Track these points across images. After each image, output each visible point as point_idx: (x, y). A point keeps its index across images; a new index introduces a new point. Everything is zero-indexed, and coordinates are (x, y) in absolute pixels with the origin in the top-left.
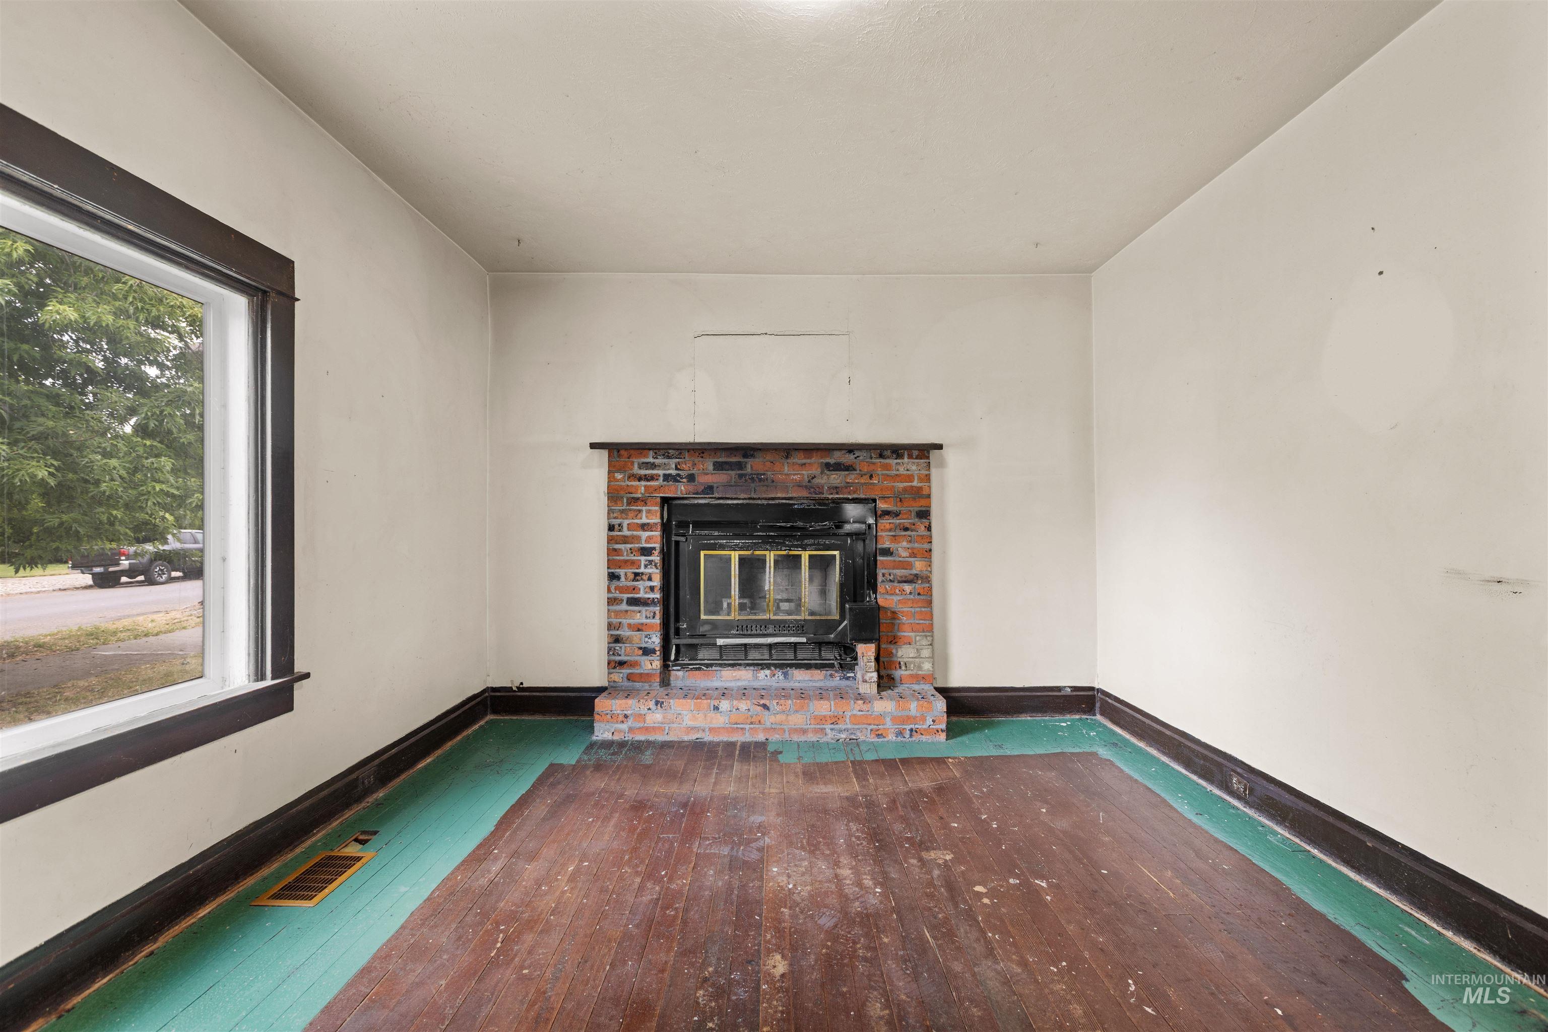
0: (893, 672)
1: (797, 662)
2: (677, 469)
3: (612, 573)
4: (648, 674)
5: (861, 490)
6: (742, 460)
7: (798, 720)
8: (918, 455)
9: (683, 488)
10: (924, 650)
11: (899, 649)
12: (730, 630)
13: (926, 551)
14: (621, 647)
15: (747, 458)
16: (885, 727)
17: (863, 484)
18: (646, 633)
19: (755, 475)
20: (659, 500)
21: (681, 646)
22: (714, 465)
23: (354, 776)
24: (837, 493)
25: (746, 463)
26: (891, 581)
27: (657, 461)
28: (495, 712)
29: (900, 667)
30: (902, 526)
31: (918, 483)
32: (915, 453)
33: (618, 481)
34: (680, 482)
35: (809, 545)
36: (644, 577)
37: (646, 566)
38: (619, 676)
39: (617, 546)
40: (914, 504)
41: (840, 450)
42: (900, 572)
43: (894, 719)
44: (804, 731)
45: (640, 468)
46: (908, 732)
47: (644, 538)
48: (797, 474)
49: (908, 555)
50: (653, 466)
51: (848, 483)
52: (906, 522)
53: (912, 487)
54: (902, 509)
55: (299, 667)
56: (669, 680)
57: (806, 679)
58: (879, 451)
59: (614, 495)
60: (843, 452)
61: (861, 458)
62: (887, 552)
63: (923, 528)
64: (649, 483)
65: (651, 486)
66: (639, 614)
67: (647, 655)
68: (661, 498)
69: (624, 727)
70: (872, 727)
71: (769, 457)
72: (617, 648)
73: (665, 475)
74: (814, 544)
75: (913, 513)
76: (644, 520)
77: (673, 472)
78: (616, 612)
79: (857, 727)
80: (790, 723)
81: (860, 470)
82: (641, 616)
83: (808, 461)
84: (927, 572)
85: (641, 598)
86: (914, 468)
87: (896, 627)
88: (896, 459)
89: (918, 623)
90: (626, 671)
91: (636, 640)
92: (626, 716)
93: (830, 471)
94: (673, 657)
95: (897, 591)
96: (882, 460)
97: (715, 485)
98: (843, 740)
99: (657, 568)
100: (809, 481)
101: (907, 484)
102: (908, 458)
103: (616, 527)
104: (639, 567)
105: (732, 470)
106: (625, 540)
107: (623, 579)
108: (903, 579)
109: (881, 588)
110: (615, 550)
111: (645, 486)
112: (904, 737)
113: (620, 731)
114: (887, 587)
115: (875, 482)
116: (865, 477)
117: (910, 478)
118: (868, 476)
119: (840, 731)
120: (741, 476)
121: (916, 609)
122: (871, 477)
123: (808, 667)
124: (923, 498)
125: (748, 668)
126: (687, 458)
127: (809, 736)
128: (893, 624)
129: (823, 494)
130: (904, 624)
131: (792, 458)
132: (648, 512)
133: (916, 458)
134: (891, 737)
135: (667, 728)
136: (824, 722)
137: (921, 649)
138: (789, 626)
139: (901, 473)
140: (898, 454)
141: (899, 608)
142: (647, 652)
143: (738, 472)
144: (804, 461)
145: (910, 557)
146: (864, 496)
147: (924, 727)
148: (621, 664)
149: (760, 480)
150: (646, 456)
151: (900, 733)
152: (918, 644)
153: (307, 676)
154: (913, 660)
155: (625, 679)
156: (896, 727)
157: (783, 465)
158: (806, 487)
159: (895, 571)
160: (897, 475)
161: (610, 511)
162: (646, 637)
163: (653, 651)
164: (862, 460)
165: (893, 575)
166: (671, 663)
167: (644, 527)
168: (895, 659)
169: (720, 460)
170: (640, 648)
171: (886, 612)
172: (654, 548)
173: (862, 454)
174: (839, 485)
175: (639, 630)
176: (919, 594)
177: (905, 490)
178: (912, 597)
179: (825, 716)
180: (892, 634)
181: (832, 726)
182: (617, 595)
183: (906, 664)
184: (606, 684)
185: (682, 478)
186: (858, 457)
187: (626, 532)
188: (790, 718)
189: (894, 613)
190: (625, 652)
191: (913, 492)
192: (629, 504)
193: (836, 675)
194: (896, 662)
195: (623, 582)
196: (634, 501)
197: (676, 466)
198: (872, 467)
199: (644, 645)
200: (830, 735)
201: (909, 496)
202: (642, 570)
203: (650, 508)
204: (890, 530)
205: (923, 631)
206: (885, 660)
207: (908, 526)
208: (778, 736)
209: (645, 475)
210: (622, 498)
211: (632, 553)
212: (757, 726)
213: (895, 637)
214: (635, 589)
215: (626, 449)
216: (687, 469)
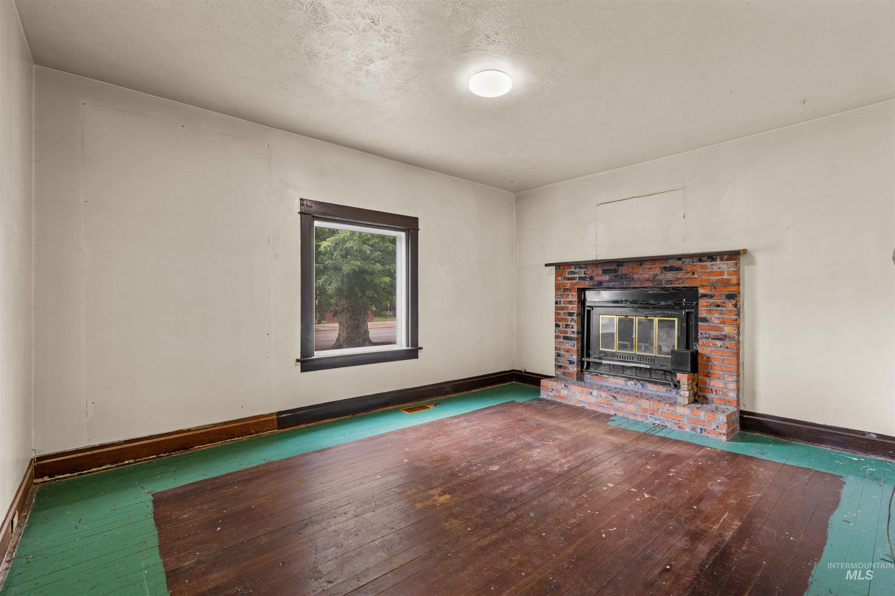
0: (707, 394)
1: (651, 379)
2: (585, 274)
3: (557, 324)
4: (571, 373)
5: (687, 282)
6: (616, 268)
7: (631, 408)
8: (727, 258)
9: (587, 283)
10: (730, 384)
11: (711, 381)
12: (614, 357)
13: (733, 320)
14: (560, 359)
15: (619, 266)
16: (684, 423)
17: (687, 279)
18: (571, 354)
19: (623, 275)
20: (576, 289)
21: (591, 362)
22: (602, 271)
23: (442, 386)
24: (671, 284)
25: (619, 269)
26: (706, 338)
27: (576, 271)
28: (516, 380)
29: (712, 392)
30: (715, 304)
31: (727, 276)
32: (726, 257)
33: (559, 280)
34: (586, 280)
35: (658, 314)
36: (570, 326)
37: (571, 321)
38: (560, 372)
39: (559, 311)
40: (724, 290)
41: (673, 259)
42: (713, 333)
43: (689, 419)
44: (635, 415)
45: (569, 274)
46: (699, 430)
47: (570, 308)
48: (647, 274)
49: (719, 322)
50: (574, 273)
51: (678, 278)
52: (719, 302)
53: (723, 279)
54: (715, 293)
55: (420, 345)
56: (584, 378)
57: (655, 390)
58: (699, 258)
59: (557, 288)
60: (675, 260)
61: (686, 263)
62: (705, 320)
63: (730, 305)
64: (572, 281)
65: (573, 283)
66: (568, 344)
67: (571, 364)
68: (578, 288)
69: (552, 394)
70: (675, 421)
71: (631, 265)
72: (559, 359)
73: (579, 277)
74: (661, 314)
75: (723, 296)
76: (570, 299)
77: (583, 275)
78: (558, 342)
79: (666, 419)
80: (628, 409)
81: (686, 270)
82: (568, 345)
83: (653, 266)
84: (733, 334)
85: (568, 337)
86: (725, 266)
87: (710, 367)
88: (711, 262)
89: (726, 366)
90: (562, 370)
91: (566, 356)
92: (553, 389)
93: (666, 271)
94: (585, 367)
95: (711, 345)
96: (701, 263)
97: (603, 281)
98: (657, 424)
99: (576, 323)
100: (654, 278)
101: (719, 277)
102: (720, 261)
103: (559, 302)
104: (568, 322)
105: (611, 273)
106: (562, 309)
107: (561, 327)
108: (715, 337)
109: (700, 342)
110: (558, 313)
111: (571, 283)
112: (696, 432)
113: (550, 396)
114: (704, 341)
115: (696, 276)
116: (689, 274)
117: (722, 273)
118: (691, 273)
119: (656, 419)
120: (616, 276)
121: (725, 357)
122: (693, 274)
123: (655, 383)
124: (732, 286)
125: (622, 378)
126: (589, 269)
127: (638, 418)
128: (708, 365)
129: (662, 285)
130: (715, 366)
131: (644, 265)
132: (572, 295)
133: (726, 260)
134: (688, 430)
135: (569, 398)
136: (646, 412)
137: (728, 383)
138: (646, 359)
139: (715, 270)
140: (712, 258)
141: (712, 355)
142: (571, 362)
143: (614, 274)
144: (651, 266)
145: (721, 323)
146: (688, 286)
147: (710, 429)
148: (560, 367)
149: (626, 278)
150: (571, 268)
151: (694, 429)
152: (725, 379)
153: (422, 348)
154: (722, 389)
155: (562, 374)
156: (691, 425)
157: (639, 269)
158: (652, 281)
159: (709, 332)
160: (711, 272)
161: (556, 295)
162: (571, 355)
163: (574, 363)
164: (687, 265)
165: (708, 334)
166: (584, 370)
167: (570, 302)
168: (708, 386)
169: (605, 268)
170: (568, 360)
171: (703, 357)
172: (574, 313)
173: (687, 260)
174: (671, 279)
175: (568, 352)
176: (727, 348)
177: (717, 281)
178: (722, 349)
179: (647, 409)
180: (707, 371)
181: (651, 415)
182: (559, 334)
183: (716, 391)
184: (554, 375)
185: (587, 278)
186: (684, 262)
187: (562, 305)
188: (628, 406)
189: (708, 358)
190: (563, 362)
191: (724, 282)
192: (564, 291)
193: (673, 390)
194: (709, 388)
195: (561, 328)
196: (566, 290)
197: (584, 272)
198: (694, 268)
199: (570, 359)
200: (650, 420)
201: (721, 285)
202: (569, 323)
203: (573, 293)
204: (707, 306)
205: (730, 372)
206: (702, 386)
207: (720, 304)
208: (621, 414)
209: (571, 278)
210: (561, 288)
211: (565, 315)
212: (611, 407)
213: (709, 373)
214: (566, 332)
215: (562, 266)
216: (589, 273)
